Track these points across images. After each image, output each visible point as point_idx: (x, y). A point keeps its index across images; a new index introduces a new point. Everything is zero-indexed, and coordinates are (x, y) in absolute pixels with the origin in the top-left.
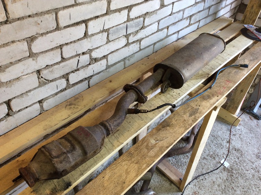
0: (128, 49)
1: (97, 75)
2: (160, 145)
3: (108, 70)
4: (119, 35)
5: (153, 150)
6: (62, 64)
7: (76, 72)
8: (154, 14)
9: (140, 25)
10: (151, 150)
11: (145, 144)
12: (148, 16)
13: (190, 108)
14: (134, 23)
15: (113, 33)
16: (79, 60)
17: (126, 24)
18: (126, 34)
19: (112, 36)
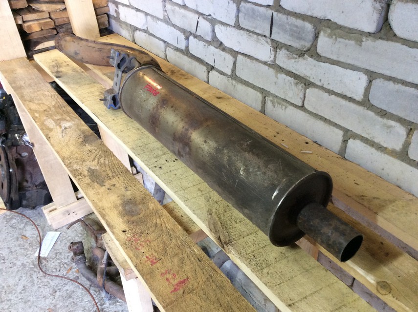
0: (275, 80)
1: (219, 75)
2: (55, 130)
3: (234, 82)
4: (256, 28)
5: (54, 123)
6: (183, 11)
7: (195, 39)
8: (350, 39)
9: (304, 40)
10: (55, 122)
11: (68, 118)
12: (329, 31)
13: (110, 174)
14: (288, 23)
15: (246, 14)
16: (198, 22)
17: (270, 12)
18: (271, 36)
19: (245, 19)
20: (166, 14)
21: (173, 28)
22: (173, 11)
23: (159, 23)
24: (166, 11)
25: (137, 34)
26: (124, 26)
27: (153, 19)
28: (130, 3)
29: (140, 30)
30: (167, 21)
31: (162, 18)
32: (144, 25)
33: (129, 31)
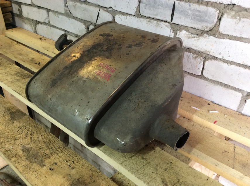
4: (157, 15)
6: (84, 6)
9: (207, 21)
14: (190, 9)
15: (147, 4)
16: (99, 14)
18: (171, 21)
19: (146, 8)
20: (68, 9)
21: (74, 20)
22: (75, 6)
23: (61, 16)
24: (67, 7)
25: (39, 27)
26: (26, 21)
27: (55, 14)
28: (32, 3)
29: (42, 23)
30: (69, 14)
31: (63, 12)
32: (45, 19)
33: (31, 24)
